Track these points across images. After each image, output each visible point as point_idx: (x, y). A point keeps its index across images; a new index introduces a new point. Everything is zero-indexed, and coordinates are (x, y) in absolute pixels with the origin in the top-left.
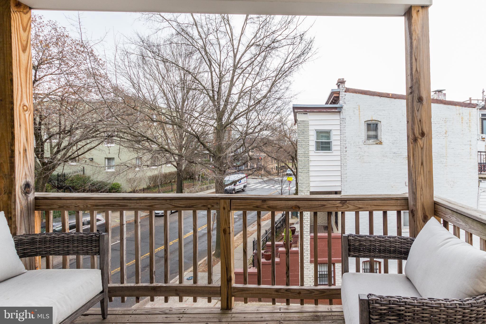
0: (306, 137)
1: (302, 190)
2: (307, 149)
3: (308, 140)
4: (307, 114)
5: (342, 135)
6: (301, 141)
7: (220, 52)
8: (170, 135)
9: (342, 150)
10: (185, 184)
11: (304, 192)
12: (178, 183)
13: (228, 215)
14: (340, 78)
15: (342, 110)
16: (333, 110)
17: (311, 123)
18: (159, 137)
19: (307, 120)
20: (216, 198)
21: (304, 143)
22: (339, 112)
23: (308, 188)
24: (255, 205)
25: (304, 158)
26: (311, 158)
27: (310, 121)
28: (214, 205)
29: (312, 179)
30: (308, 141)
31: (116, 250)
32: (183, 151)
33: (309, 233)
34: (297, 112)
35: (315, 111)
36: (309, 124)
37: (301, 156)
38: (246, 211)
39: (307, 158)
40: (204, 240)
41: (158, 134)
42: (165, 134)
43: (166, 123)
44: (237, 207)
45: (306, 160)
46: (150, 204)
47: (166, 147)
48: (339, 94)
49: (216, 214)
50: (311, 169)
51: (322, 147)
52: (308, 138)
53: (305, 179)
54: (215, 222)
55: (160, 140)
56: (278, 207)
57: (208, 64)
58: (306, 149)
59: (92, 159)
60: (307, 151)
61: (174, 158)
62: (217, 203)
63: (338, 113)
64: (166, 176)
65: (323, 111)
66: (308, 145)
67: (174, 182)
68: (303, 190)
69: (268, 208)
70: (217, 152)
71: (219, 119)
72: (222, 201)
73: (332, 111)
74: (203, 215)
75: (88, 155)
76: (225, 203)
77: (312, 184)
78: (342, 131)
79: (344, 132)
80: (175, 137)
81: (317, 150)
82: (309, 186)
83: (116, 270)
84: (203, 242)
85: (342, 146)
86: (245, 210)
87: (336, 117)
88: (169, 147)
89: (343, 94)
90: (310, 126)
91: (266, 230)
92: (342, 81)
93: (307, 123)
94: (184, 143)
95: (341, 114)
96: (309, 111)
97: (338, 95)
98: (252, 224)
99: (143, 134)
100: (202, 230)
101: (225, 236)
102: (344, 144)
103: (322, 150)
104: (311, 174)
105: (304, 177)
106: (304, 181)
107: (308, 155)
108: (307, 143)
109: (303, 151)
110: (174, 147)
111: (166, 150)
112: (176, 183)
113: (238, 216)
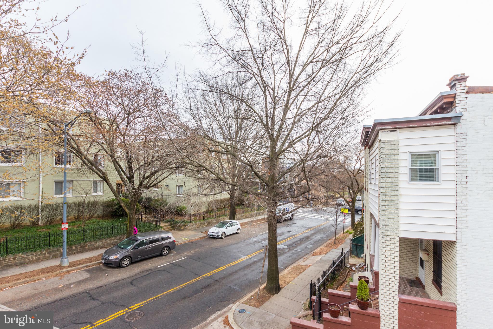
0: (394, 163)
1: (386, 234)
2: (396, 179)
3: (397, 166)
4: (396, 131)
5: (460, 159)
6: (386, 169)
7: (275, 76)
8: (225, 165)
9: (460, 180)
10: (237, 209)
11: (390, 237)
12: (231, 209)
14: (456, 74)
15: (461, 121)
16: (444, 123)
17: (401, 143)
18: (216, 167)
19: (396, 139)
21: (391, 171)
22: (455, 124)
23: (396, 232)
25: (390, 191)
26: (401, 192)
27: (400, 141)
29: (402, 220)
30: (397, 168)
31: (181, 266)
32: (236, 179)
33: (397, 293)
34: (380, 130)
35: (411, 126)
36: (400, 145)
37: (385, 189)
39: (395, 192)
40: (254, 269)
41: (215, 165)
42: (221, 164)
43: (222, 153)
45: (394, 194)
47: (222, 176)
48: (454, 98)
49: (268, 246)
50: (401, 206)
51: (421, 176)
52: (397, 163)
53: (392, 220)
54: (266, 255)
55: (217, 170)
57: (263, 89)
58: (393, 179)
59: (168, 186)
60: (395, 182)
61: (228, 187)
63: (453, 127)
64: (221, 202)
65: (424, 125)
66: (397, 174)
67: (228, 207)
68: (389, 234)
70: (270, 182)
71: (273, 147)
73: (441, 123)
74: (253, 242)
75: (163, 183)
77: (402, 227)
78: (460, 153)
79: (463, 153)
80: (229, 167)
81: (412, 180)
82: (398, 230)
83: (180, 286)
84: (254, 270)
85: (460, 175)
87: (450, 131)
88: (224, 176)
89: (462, 96)
90: (400, 148)
91: (324, 272)
92: (462, 78)
93: (397, 143)
94: (236, 172)
95: (458, 127)
96: (401, 126)
97: (452, 100)
98: (302, 257)
99: (200, 163)
100: (252, 257)
102: (462, 172)
103: (421, 180)
104: (401, 213)
105: (390, 217)
106: (389, 222)
107: (396, 187)
108: (396, 171)
109: (389, 181)
110: (228, 176)
111: (221, 180)
112: (230, 208)
113: (288, 246)
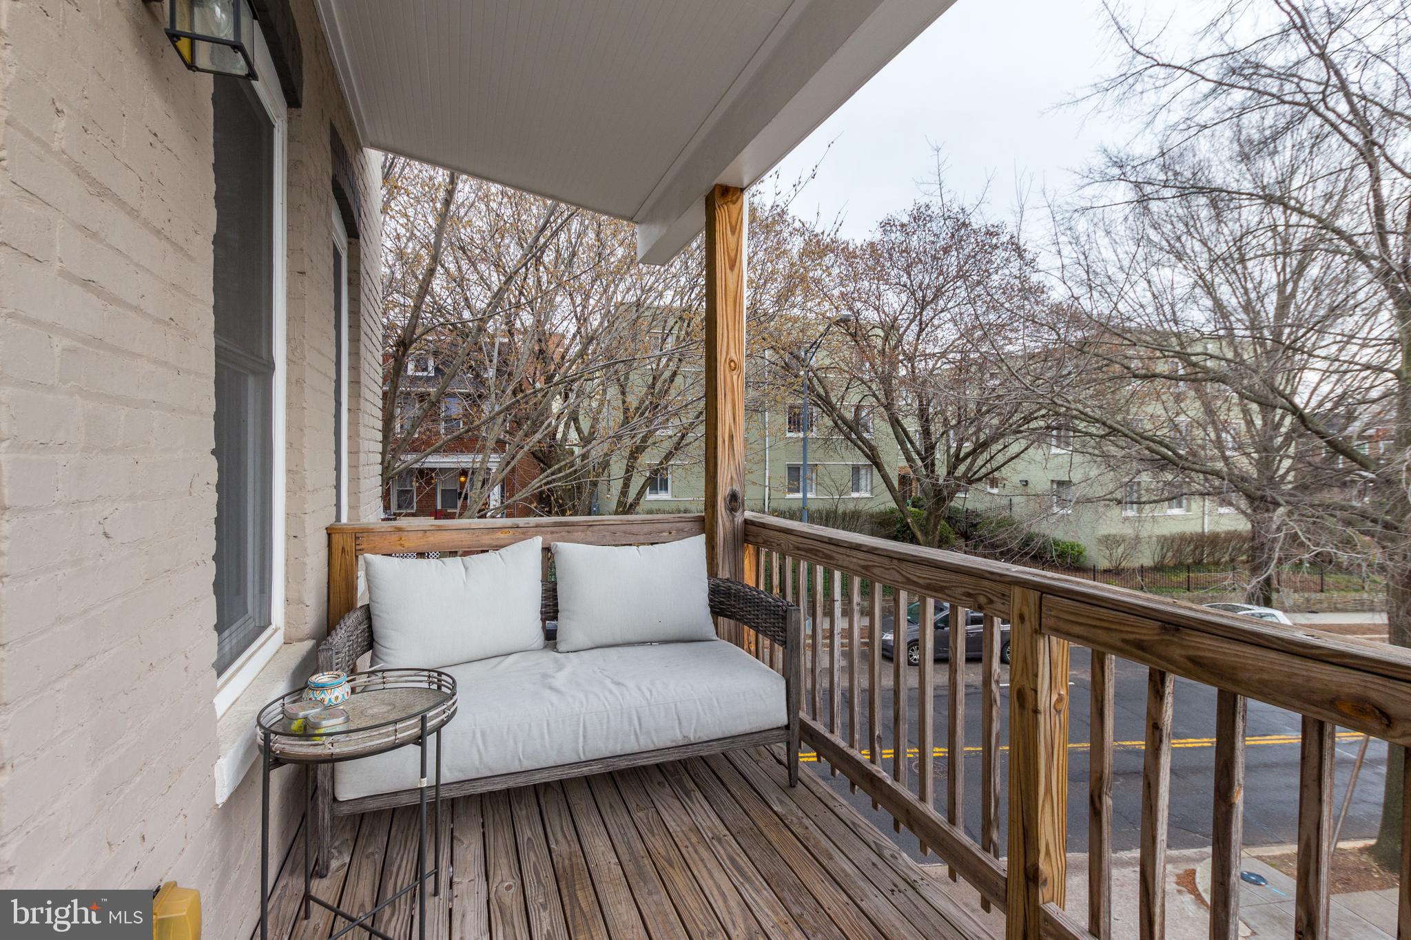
13: (1031, 643)
20: (998, 578)
24: (1131, 637)
28: (995, 599)
38: (1104, 654)
44: (1062, 625)
46: (866, 563)
56: (1244, 676)
59: (1026, 481)
62: (1003, 595)
64: (1215, 541)
69: (1190, 665)
72: (1017, 591)
75: (1011, 473)
76: (1025, 599)
86: (1101, 649)
101: (1021, 714)
